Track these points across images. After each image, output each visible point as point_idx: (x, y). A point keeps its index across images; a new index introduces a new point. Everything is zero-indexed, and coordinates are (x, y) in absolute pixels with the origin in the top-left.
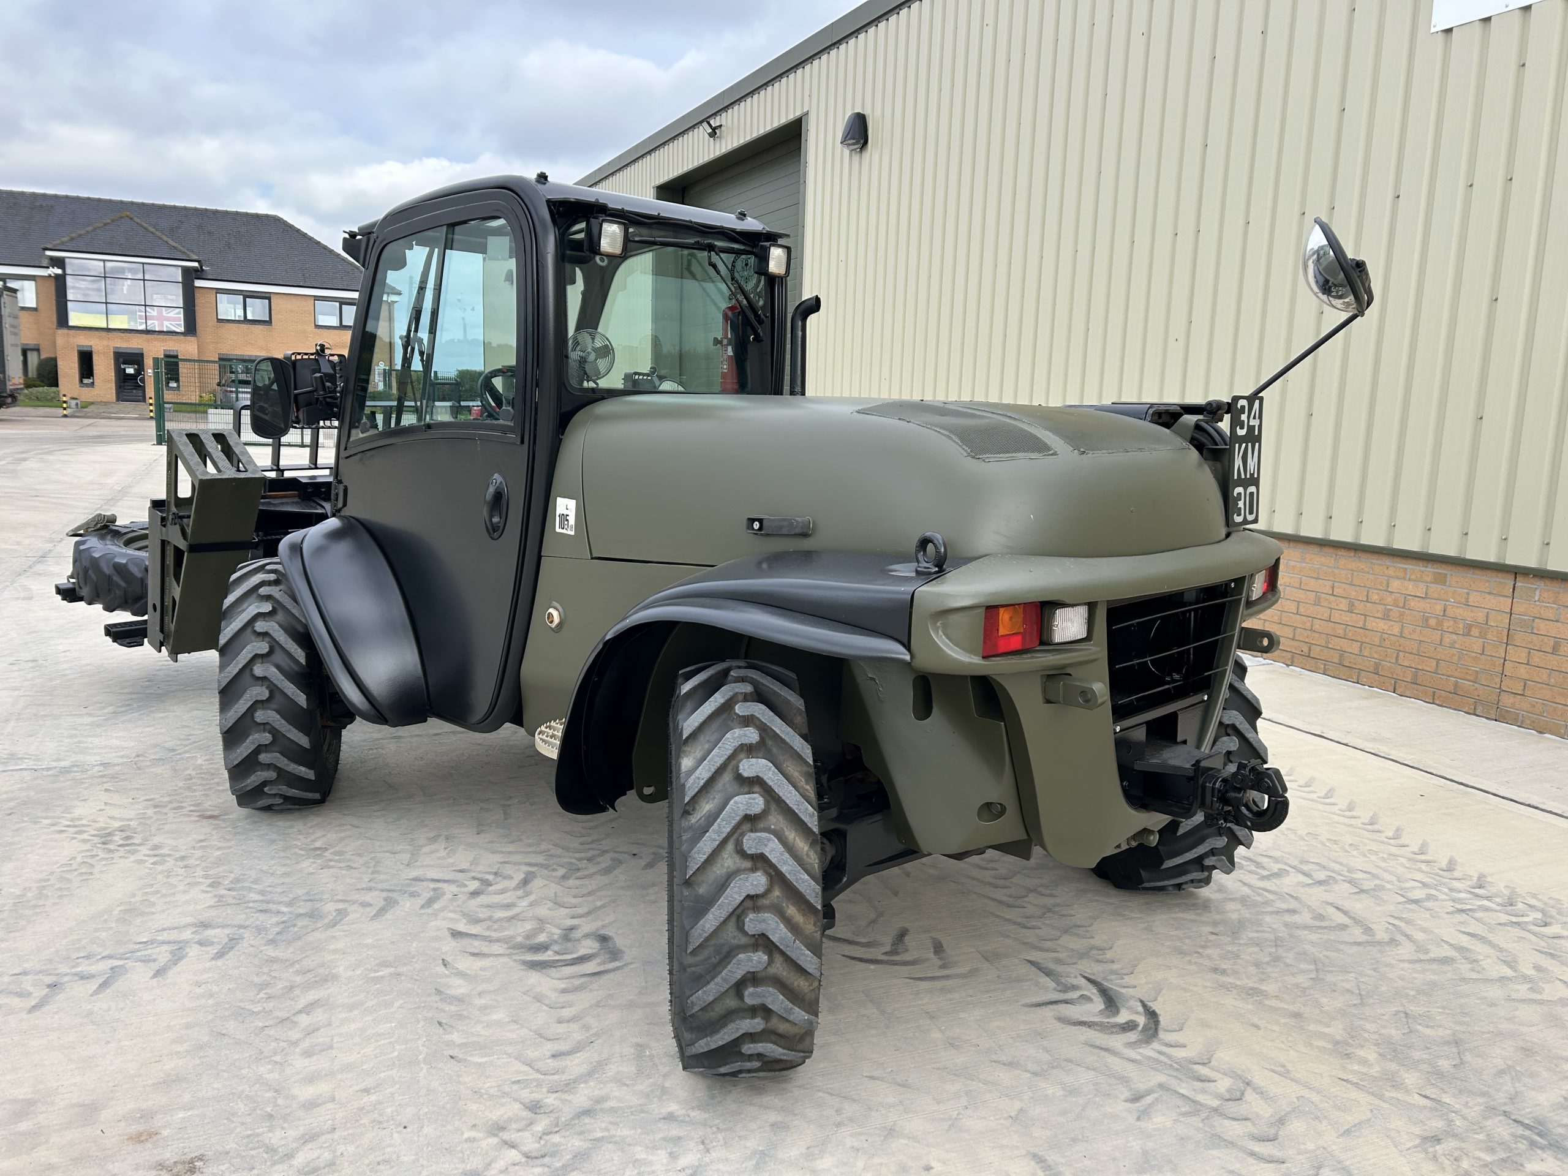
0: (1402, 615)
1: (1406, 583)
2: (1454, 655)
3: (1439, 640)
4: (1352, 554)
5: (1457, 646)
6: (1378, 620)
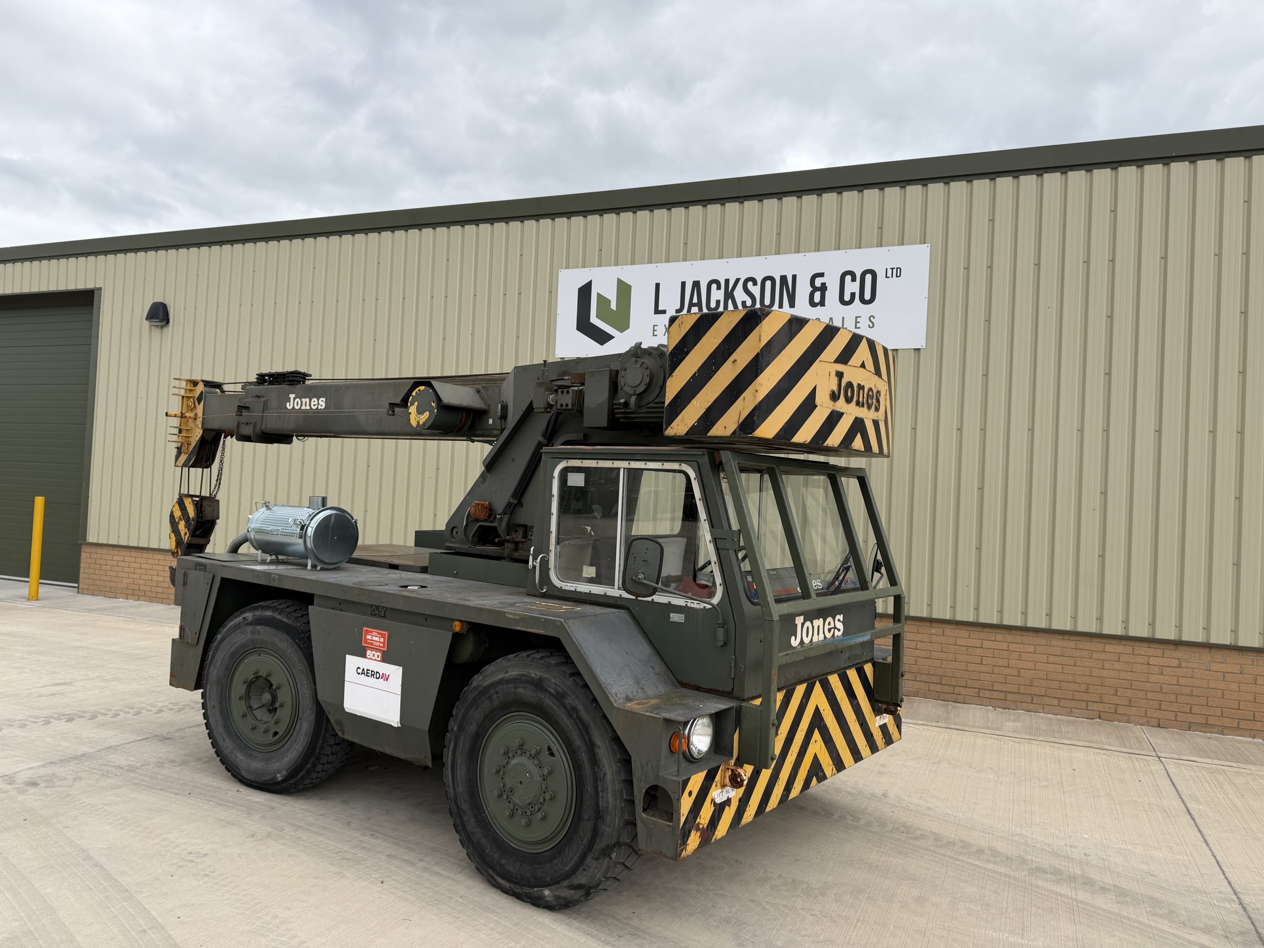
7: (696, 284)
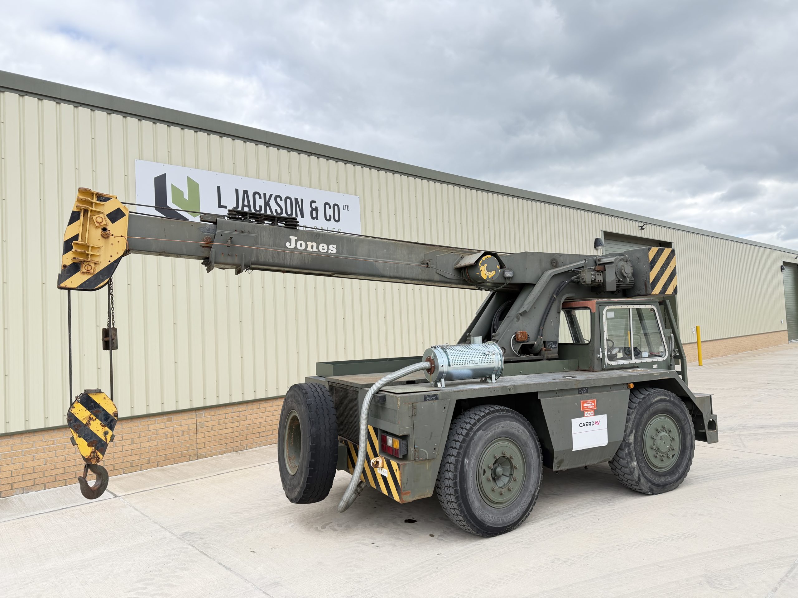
0: (156, 437)
1: (156, 425)
2: (179, 444)
3: (172, 440)
4: (130, 421)
5: (180, 441)
6: (146, 443)
7: (245, 192)
